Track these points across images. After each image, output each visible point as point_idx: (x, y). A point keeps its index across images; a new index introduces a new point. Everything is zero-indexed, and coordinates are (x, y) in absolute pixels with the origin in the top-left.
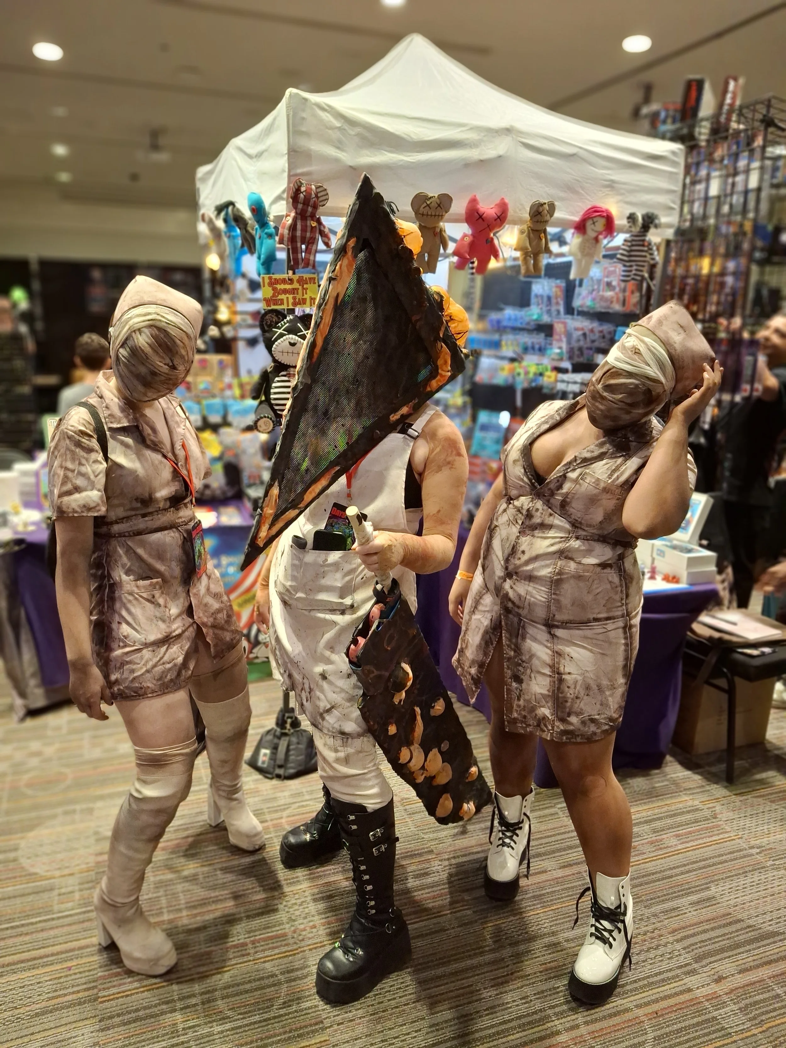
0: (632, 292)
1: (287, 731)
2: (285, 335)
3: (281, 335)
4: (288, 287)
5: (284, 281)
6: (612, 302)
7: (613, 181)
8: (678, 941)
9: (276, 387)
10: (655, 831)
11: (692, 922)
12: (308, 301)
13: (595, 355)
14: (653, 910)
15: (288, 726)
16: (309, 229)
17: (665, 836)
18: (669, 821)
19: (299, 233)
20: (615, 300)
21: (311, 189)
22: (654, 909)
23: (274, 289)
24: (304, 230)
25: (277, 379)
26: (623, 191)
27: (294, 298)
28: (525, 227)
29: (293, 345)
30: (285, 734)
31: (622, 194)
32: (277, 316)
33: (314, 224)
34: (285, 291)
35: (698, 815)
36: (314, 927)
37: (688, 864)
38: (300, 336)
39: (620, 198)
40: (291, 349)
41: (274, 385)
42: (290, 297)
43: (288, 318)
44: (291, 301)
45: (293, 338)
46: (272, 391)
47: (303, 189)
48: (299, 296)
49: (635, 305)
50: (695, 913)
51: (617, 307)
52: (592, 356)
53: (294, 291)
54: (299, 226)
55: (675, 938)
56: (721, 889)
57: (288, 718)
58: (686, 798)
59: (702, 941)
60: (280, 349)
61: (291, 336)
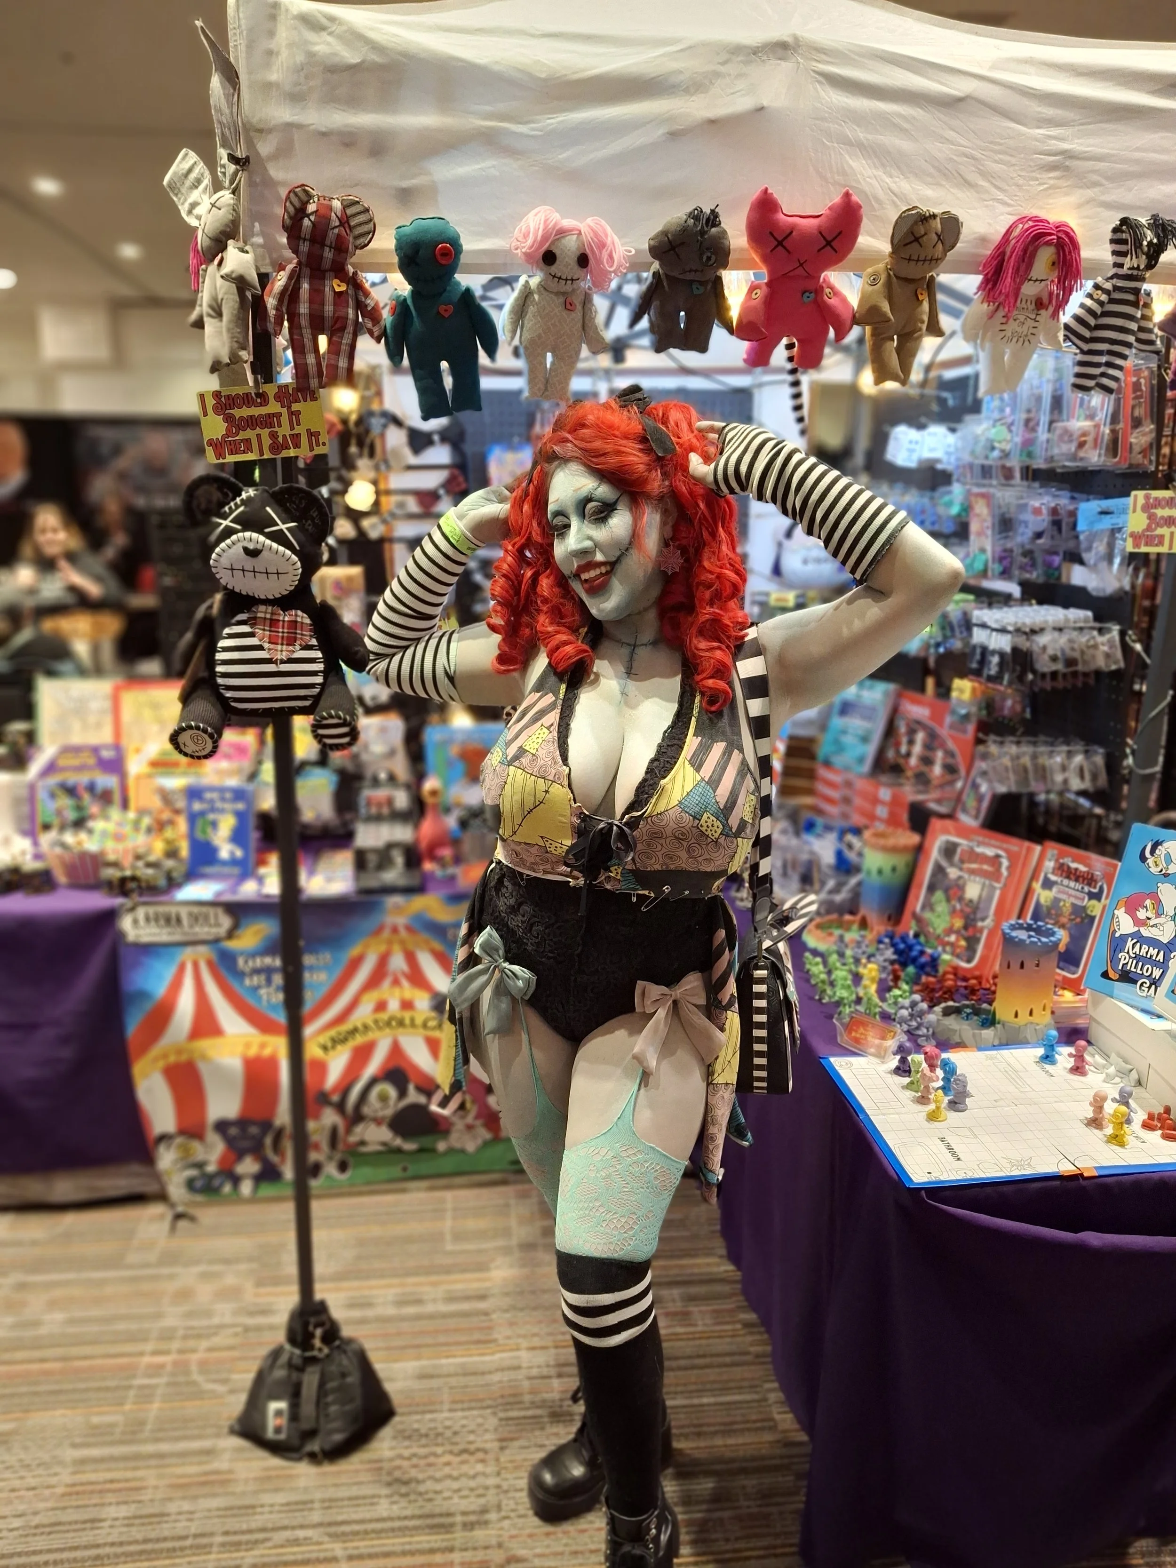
0: (1137, 423)
1: (315, 1353)
2: (235, 532)
3: (228, 533)
4: (257, 412)
6: (1081, 445)
7: (1069, 155)
9: (226, 649)
13: (1065, 567)
15: (317, 1343)
16: (329, 298)
19: (305, 308)
20: (1090, 439)
21: (330, 208)
23: (230, 420)
24: (317, 300)
25: (227, 631)
26: (1095, 178)
27: (274, 436)
28: (879, 268)
29: (253, 553)
30: (313, 1360)
31: (1095, 184)
32: (220, 489)
33: (341, 287)
34: (252, 422)
38: (269, 536)
39: (1090, 193)
40: (249, 563)
41: (222, 643)
43: (244, 495)
44: (267, 441)
45: (253, 538)
46: (219, 656)
47: (312, 207)
48: (284, 431)
49: (1143, 452)
51: (1094, 458)
52: (1058, 568)
53: (271, 420)
54: (305, 290)
57: (316, 1326)
60: (225, 562)
61: (247, 534)
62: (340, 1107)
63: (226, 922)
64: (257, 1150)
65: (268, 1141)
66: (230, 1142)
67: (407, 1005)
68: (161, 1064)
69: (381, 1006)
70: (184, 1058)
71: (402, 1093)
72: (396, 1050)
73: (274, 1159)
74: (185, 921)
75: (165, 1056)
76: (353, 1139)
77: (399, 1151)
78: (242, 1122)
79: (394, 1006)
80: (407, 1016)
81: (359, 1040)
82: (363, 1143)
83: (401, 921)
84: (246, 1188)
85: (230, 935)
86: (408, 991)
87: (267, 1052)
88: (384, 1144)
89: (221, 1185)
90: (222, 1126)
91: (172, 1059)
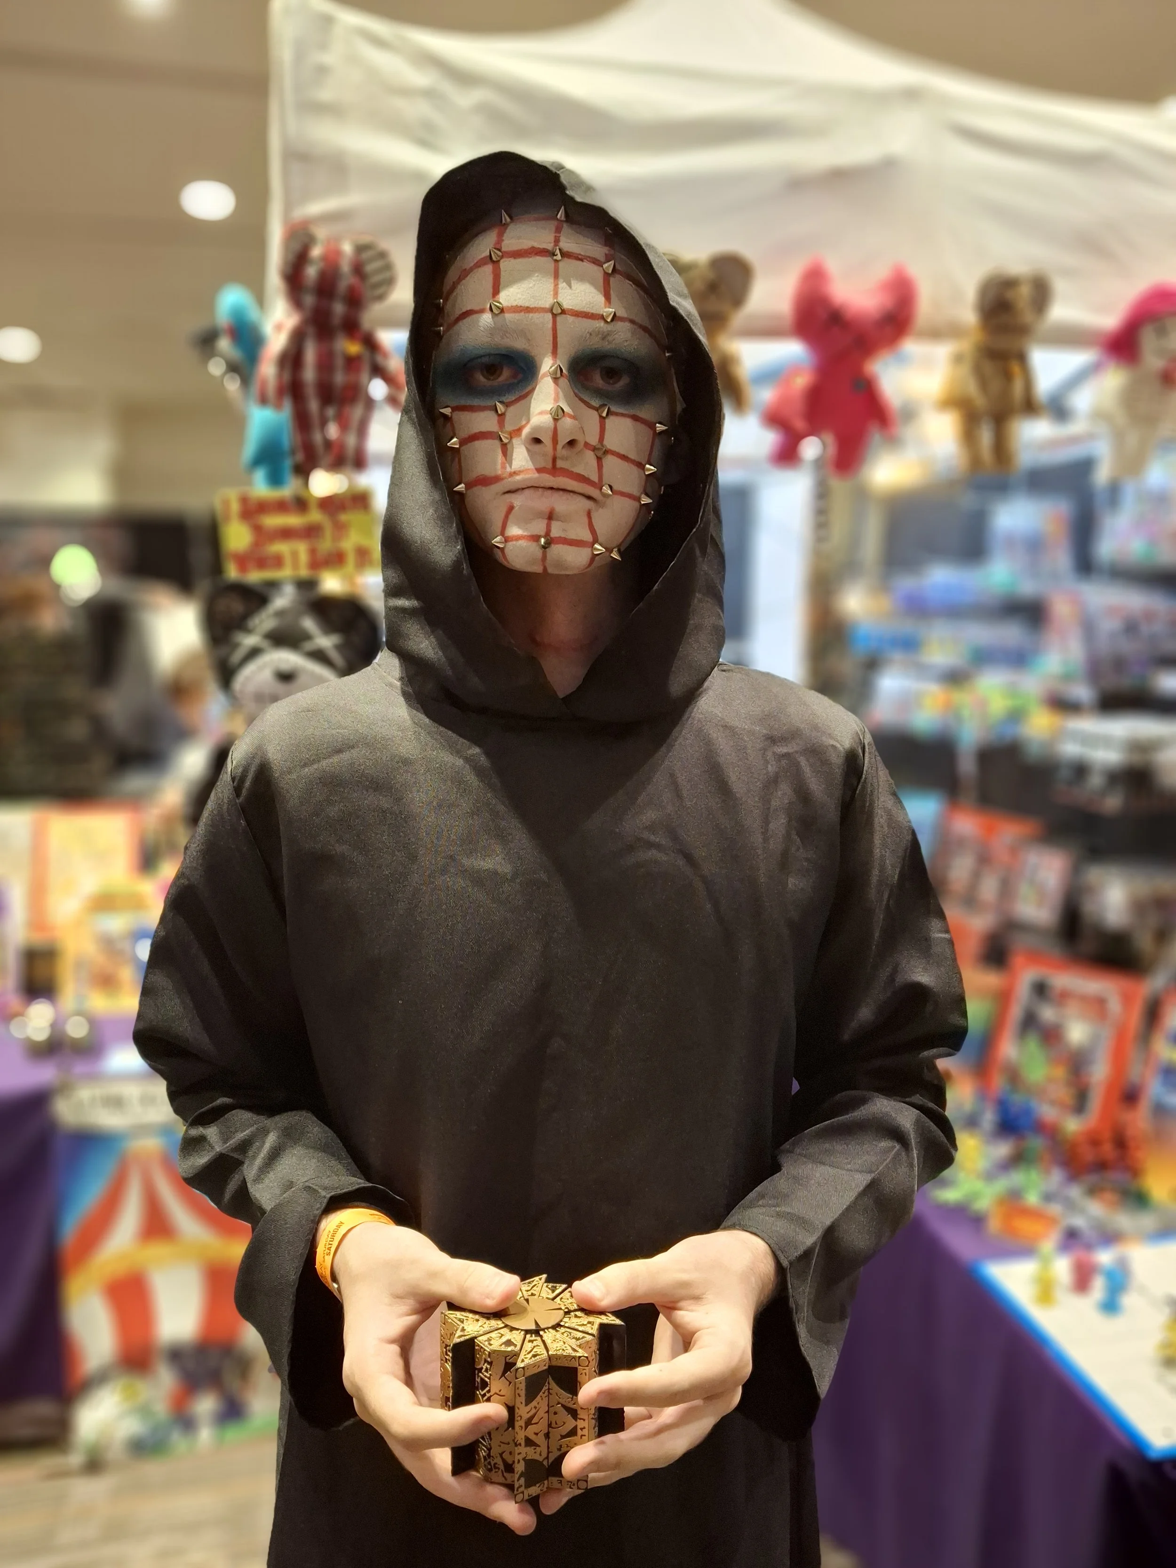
2: (264, 650)
3: (254, 653)
4: (293, 520)
5: (281, 506)
12: (351, 559)
16: (339, 362)
19: (309, 374)
21: (338, 253)
23: (258, 530)
24: (325, 365)
27: (313, 552)
28: (966, 346)
32: (244, 599)
33: (354, 348)
34: (286, 534)
38: (307, 654)
40: (282, 689)
42: (302, 548)
43: (277, 606)
44: (304, 556)
45: (287, 658)
47: (316, 252)
48: (326, 545)
53: (311, 532)
54: (310, 355)
60: (251, 688)
61: (280, 654)
66: (185, 1373)
68: (103, 1281)
70: (131, 1271)
75: (106, 1269)
78: (200, 1347)
89: (173, 1437)
90: (175, 1354)
91: (115, 1273)
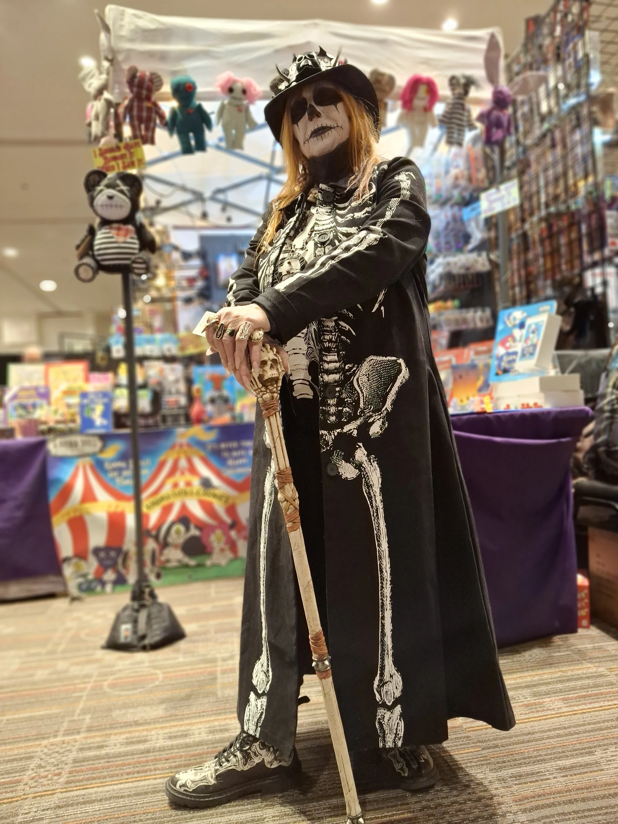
2: (105, 190)
4: (117, 154)
5: (113, 150)
8: (524, 811)
9: (99, 239)
10: (535, 695)
11: (554, 789)
12: (136, 164)
14: (500, 774)
16: (145, 109)
17: (547, 700)
18: (559, 686)
21: (145, 75)
22: (504, 773)
23: (105, 158)
24: (140, 110)
25: (100, 232)
27: (124, 163)
29: (111, 198)
32: (99, 176)
33: (149, 105)
34: (115, 158)
35: (600, 681)
36: (59, 774)
37: (570, 727)
38: (118, 191)
40: (109, 202)
41: (98, 237)
42: (120, 162)
43: (109, 177)
44: (121, 165)
45: (111, 192)
46: (96, 243)
47: (138, 74)
48: (128, 160)
50: (562, 779)
53: (122, 157)
54: (136, 107)
55: (522, 807)
56: (609, 754)
58: (590, 665)
59: (563, 814)
60: (100, 203)
61: (109, 191)
62: (156, 538)
63: (99, 444)
64: (114, 566)
65: (120, 561)
66: (100, 561)
67: (188, 484)
68: (66, 518)
69: (175, 485)
70: (78, 514)
71: (188, 529)
72: (184, 507)
73: (123, 571)
74: (80, 444)
75: (68, 513)
76: (163, 558)
77: (186, 566)
78: (107, 549)
79: (182, 485)
80: (188, 489)
81: (165, 503)
82: (168, 561)
83: (184, 440)
84: (109, 588)
85: (102, 450)
86: (189, 477)
87: (119, 510)
88: (179, 561)
89: (96, 587)
90: (96, 551)
91: (72, 515)
